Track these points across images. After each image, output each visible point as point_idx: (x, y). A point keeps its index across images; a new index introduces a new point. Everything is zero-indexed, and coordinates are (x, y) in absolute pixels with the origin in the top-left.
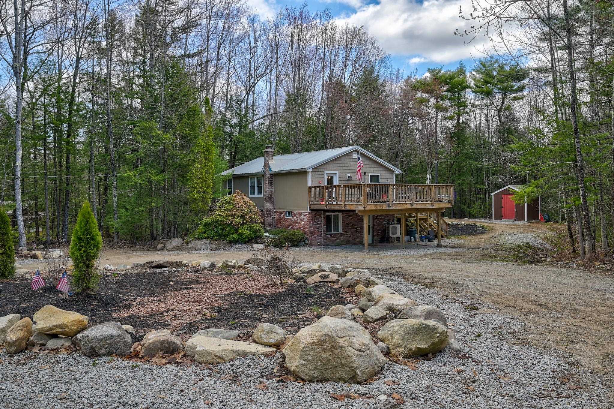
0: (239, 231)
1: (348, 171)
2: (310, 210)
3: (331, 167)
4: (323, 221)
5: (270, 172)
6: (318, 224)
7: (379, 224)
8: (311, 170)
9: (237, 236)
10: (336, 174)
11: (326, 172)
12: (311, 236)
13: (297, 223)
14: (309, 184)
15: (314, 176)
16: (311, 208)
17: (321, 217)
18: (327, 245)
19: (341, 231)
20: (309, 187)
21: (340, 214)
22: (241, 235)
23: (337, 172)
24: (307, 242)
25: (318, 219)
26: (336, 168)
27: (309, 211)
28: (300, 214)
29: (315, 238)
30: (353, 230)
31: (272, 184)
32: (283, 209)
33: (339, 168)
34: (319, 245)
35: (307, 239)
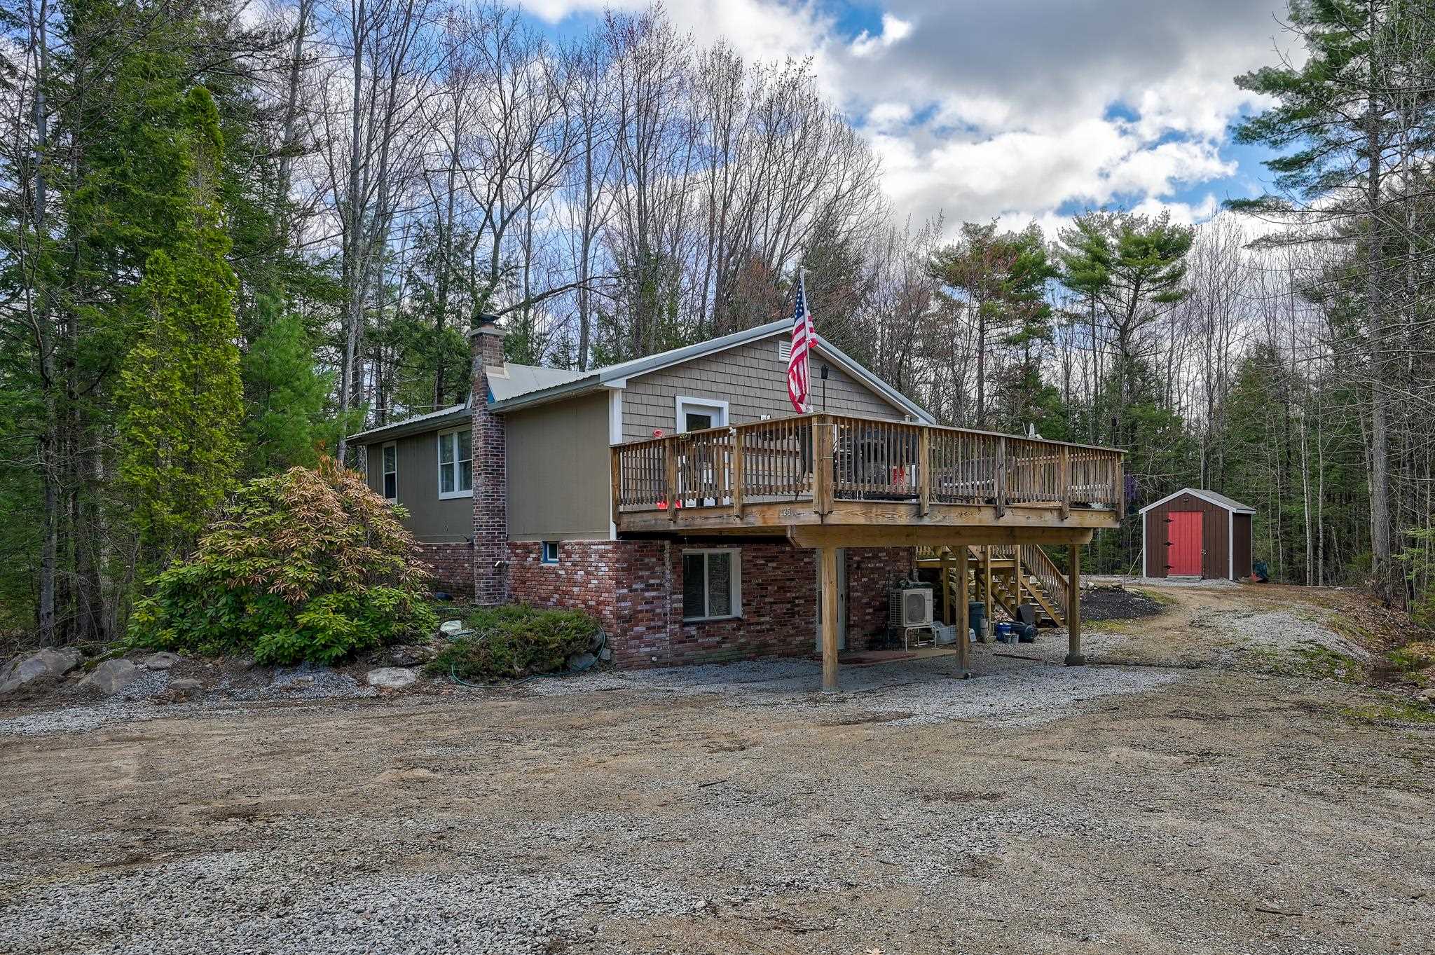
0: (305, 617)
1: (764, 404)
2: (619, 534)
3: (700, 385)
4: (668, 575)
5: (491, 407)
6: (649, 587)
7: (866, 588)
8: (621, 384)
10: (719, 409)
11: (680, 400)
12: (624, 632)
13: (575, 584)
14: (616, 438)
15: (634, 409)
16: (624, 528)
17: (661, 560)
18: (686, 663)
19: (737, 610)
20: (617, 449)
21: (735, 553)
22: (311, 630)
23: (724, 404)
24: (606, 654)
25: (652, 569)
26: (721, 388)
27: (613, 537)
28: (585, 553)
29: (639, 637)
30: (781, 609)
31: (498, 450)
32: (535, 535)
33: (732, 389)
34: (656, 665)
35: (606, 643)
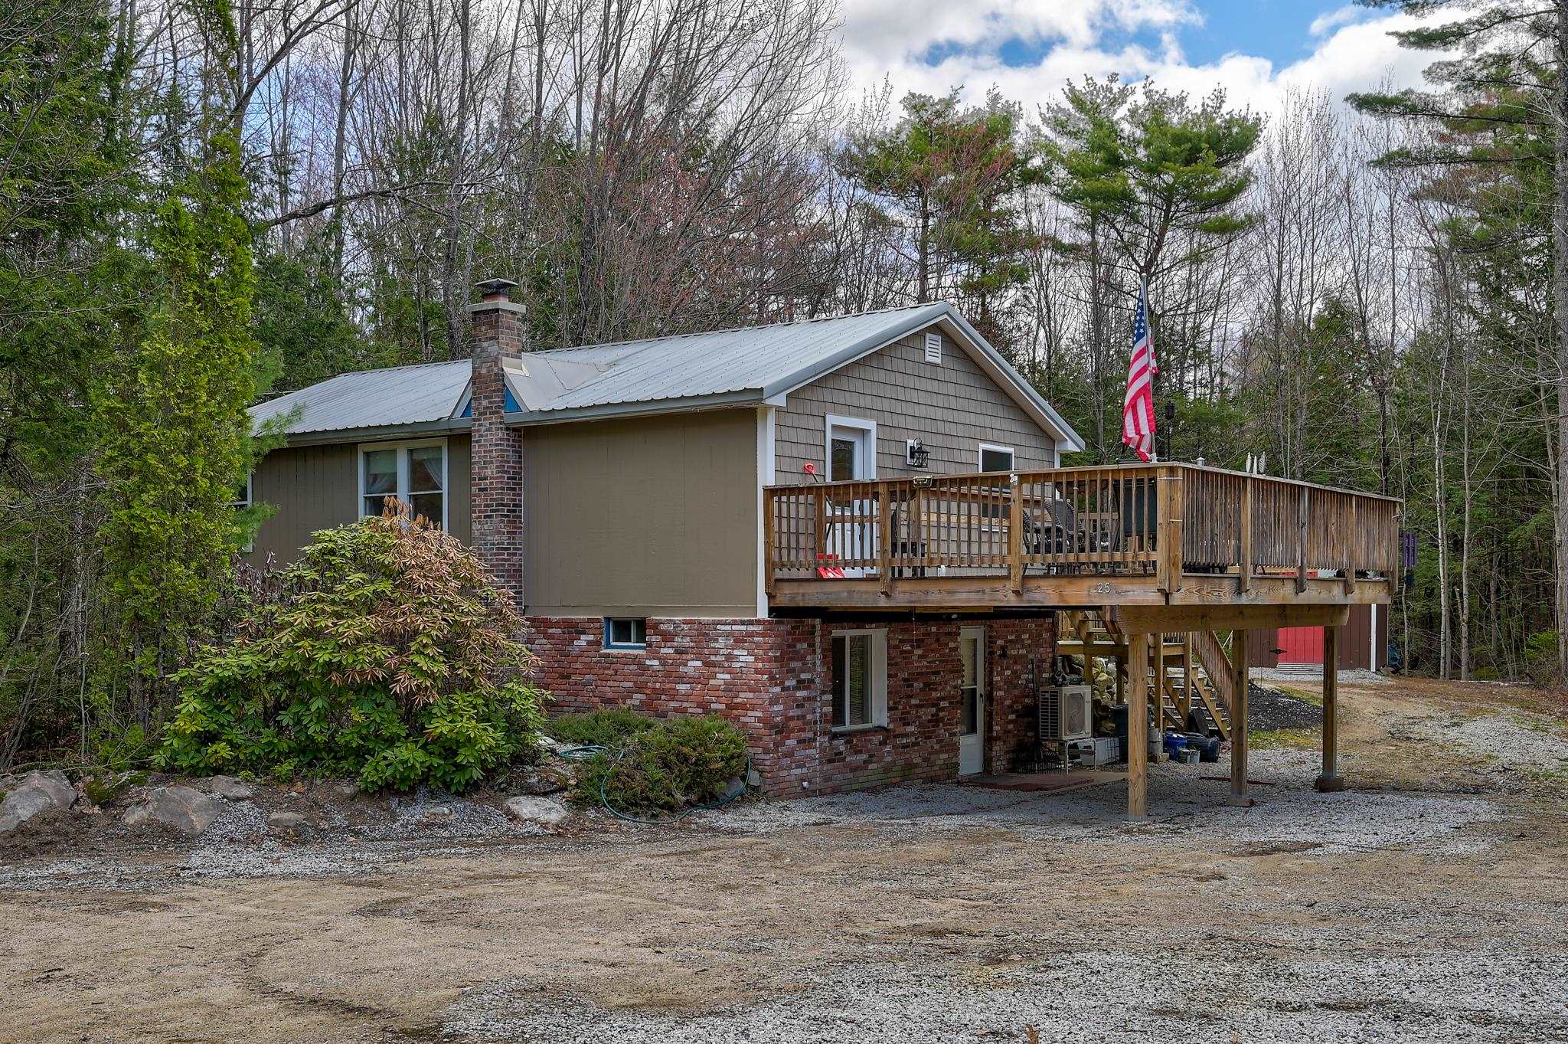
0: (440, 727)
1: (910, 423)
2: (772, 610)
3: (855, 400)
4: (818, 669)
5: (512, 418)
6: (802, 684)
7: (1010, 683)
8: (780, 401)
9: (421, 755)
10: (864, 433)
11: (832, 419)
12: (777, 745)
13: (681, 679)
14: (767, 475)
15: (792, 434)
16: (783, 601)
17: (812, 645)
18: (835, 791)
19: (880, 716)
20: (771, 492)
21: (878, 637)
23: (870, 425)
24: (754, 778)
25: (803, 658)
26: (866, 401)
27: (763, 613)
28: (704, 634)
29: (789, 754)
30: (927, 713)
31: (515, 481)
32: (587, 607)
33: (878, 404)
34: (807, 794)
35: (754, 764)
